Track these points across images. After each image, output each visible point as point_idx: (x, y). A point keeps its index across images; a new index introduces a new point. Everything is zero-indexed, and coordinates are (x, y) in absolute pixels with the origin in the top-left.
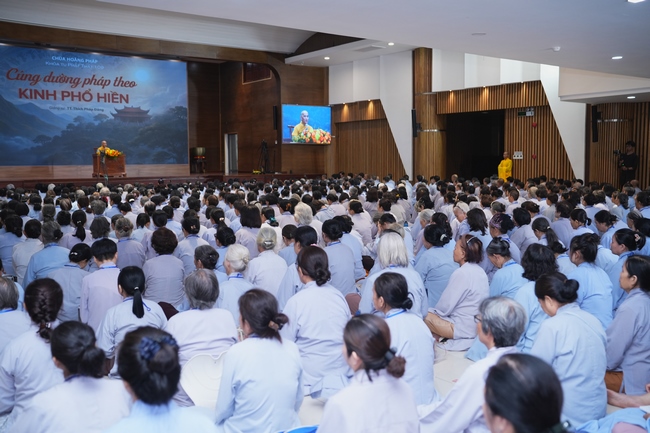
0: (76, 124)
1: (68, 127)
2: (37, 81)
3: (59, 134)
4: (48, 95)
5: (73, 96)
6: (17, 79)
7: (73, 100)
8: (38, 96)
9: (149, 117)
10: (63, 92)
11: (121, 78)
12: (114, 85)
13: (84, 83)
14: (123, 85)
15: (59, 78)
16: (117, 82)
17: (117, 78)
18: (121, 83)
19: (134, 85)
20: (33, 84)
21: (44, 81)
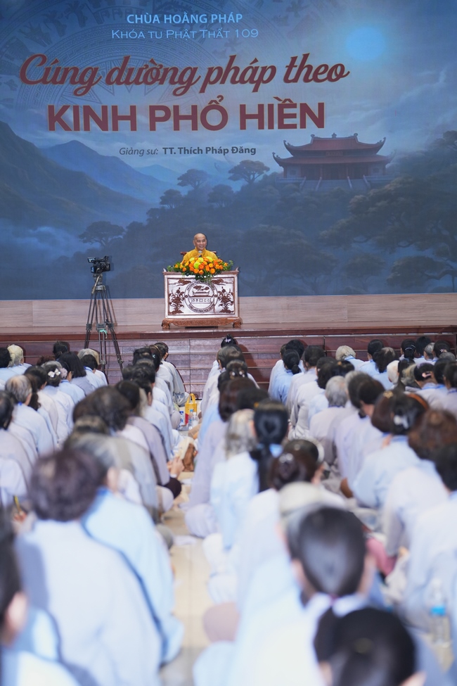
0: (184, 191)
1: (164, 200)
2: (91, 83)
4: (116, 118)
5: (178, 118)
6: (44, 81)
7: (177, 127)
8: (93, 124)
9: (384, 161)
10: (153, 109)
11: (306, 56)
12: (286, 80)
13: (207, 81)
14: (310, 77)
15: (144, 72)
16: (294, 71)
17: (294, 59)
18: (305, 70)
19: (340, 76)
20: (82, 91)
21: (108, 82)
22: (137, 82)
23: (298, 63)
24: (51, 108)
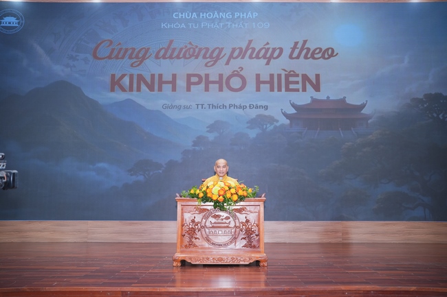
0: (211, 137)
1: (195, 144)
2: (144, 58)
3: (178, 157)
4: (161, 82)
5: (208, 83)
6: (109, 57)
7: (207, 89)
8: (143, 87)
9: (367, 118)
10: (189, 76)
11: (305, 42)
12: (291, 57)
13: (231, 57)
14: (309, 56)
15: (184, 50)
16: (297, 51)
17: (296, 43)
18: (305, 51)
19: (332, 55)
20: (137, 64)
21: (157, 57)
22: (178, 57)
23: (299, 46)
24: (113, 76)
